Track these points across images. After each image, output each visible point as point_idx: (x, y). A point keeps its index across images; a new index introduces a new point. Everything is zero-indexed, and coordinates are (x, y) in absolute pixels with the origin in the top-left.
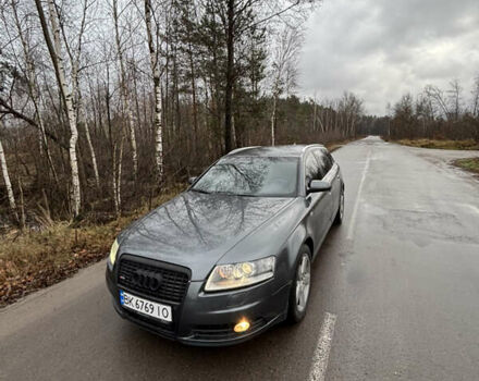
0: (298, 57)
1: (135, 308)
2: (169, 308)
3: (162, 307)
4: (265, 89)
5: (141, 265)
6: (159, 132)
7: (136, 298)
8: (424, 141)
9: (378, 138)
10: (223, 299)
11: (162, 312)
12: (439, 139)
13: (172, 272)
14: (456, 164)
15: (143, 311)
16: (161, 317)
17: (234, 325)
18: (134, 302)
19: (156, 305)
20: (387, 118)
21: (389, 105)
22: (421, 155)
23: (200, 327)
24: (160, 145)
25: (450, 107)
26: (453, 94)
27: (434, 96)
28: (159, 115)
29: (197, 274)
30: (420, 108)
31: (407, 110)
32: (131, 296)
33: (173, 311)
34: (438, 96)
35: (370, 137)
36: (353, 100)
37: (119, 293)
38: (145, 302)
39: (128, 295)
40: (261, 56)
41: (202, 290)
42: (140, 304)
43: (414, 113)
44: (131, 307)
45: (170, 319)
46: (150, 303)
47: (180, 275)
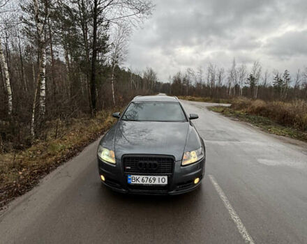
0: (128, 42)
1: (141, 183)
2: (166, 177)
3: (161, 177)
6: (44, 82)
7: (141, 177)
8: (189, 97)
11: (162, 180)
12: (196, 96)
13: (164, 159)
14: (209, 109)
15: (148, 183)
16: (161, 183)
18: (140, 180)
19: (157, 177)
20: (168, 84)
21: (170, 77)
22: (192, 104)
24: (44, 92)
26: (199, 74)
27: (191, 74)
28: (44, 70)
29: (177, 158)
30: (184, 80)
31: (179, 80)
32: (138, 176)
33: (168, 178)
34: (193, 75)
36: (151, 72)
37: (127, 177)
38: (149, 177)
39: (135, 176)
40: (106, 38)
41: (181, 165)
42: (145, 179)
43: (182, 82)
44: (138, 183)
45: (166, 183)
46: (152, 177)
47: (168, 159)
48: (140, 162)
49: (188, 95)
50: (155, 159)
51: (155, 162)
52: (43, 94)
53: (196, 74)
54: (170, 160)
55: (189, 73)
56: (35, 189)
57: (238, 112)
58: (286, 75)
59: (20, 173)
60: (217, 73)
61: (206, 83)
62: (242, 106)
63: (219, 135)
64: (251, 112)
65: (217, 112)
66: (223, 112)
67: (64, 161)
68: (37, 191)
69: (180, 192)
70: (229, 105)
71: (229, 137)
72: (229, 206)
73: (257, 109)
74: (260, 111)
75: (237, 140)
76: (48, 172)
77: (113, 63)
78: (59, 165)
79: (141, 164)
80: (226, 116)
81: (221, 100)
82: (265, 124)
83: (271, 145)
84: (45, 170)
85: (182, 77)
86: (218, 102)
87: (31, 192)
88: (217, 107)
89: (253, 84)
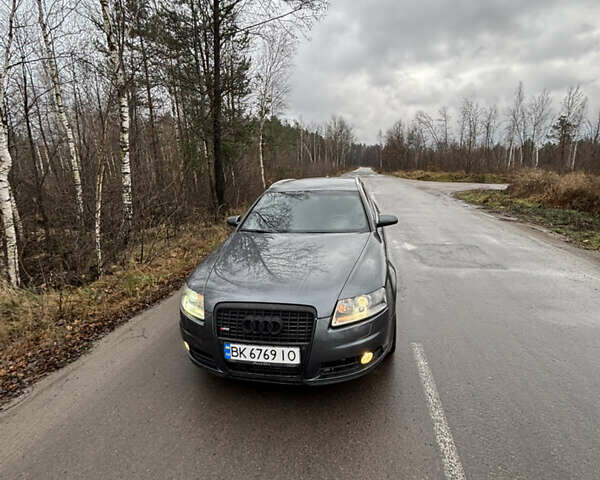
0: (288, 69)
1: (249, 359)
2: (297, 350)
3: (287, 350)
4: (250, 106)
5: (250, 312)
6: (127, 159)
7: (249, 348)
8: (419, 173)
9: (369, 169)
10: (351, 332)
11: (287, 356)
12: (433, 171)
13: (293, 313)
14: (457, 196)
15: (262, 359)
16: (287, 361)
17: (359, 358)
18: (247, 353)
19: (279, 350)
20: (377, 147)
21: (380, 133)
23: (327, 364)
24: (128, 177)
25: (440, 136)
26: (442, 123)
27: (425, 123)
28: (126, 136)
29: (322, 311)
30: (411, 137)
31: (400, 138)
32: (243, 347)
33: (301, 352)
34: (428, 124)
35: (361, 169)
36: (342, 125)
37: (222, 347)
38: (264, 348)
39: (238, 346)
40: (245, 66)
41: (330, 326)
42: (257, 353)
43: (406, 142)
44: (243, 358)
45: (297, 361)
46: (270, 349)
47: (303, 314)
49: (418, 169)
50: (276, 313)
51: (277, 319)
52: (127, 181)
53: (435, 123)
54: (307, 315)
55: (420, 122)
56: (83, 358)
57: (520, 201)
59: (69, 327)
60: (482, 118)
61: (458, 140)
62: (532, 188)
63: (464, 255)
64: (551, 202)
65: (473, 202)
66: (486, 204)
67: (144, 307)
68: (83, 364)
69: (331, 380)
70: (504, 187)
71: (484, 259)
72: (437, 414)
73: (565, 194)
74: (571, 198)
75: (498, 266)
76: (112, 328)
77: (261, 113)
78: (134, 314)
80: (492, 211)
81: (488, 176)
82: (580, 227)
83: (581, 277)
84: (109, 324)
85: (405, 131)
86: (482, 181)
87: (74, 364)
88: (477, 191)
89: (565, 139)
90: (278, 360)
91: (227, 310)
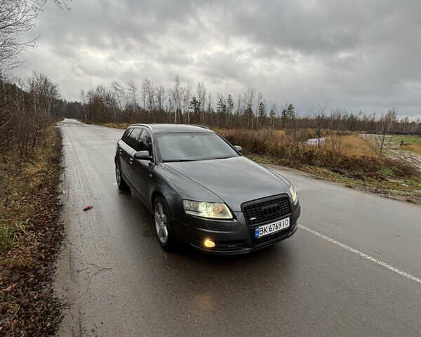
1: (269, 232)
2: (289, 219)
3: (285, 220)
7: (268, 225)
11: (285, 223)
15: (275, 230)
16: (285, 226)
18: (267, 230)
19: (282, 221)
25: (131, 101)
26: (131, 92)
30: (108, 98)
32: (265, 226)
37: (254, 230)
38: (275, 223)
39: (262, 227)
42: (272, 227)
43: (105, 102)
44: (266, 233)
45: (288, 225)
46: (278, 222)
48: (264, 208)
53: (127, 91)
55: (116, 89)
58: (230, 100)
60: (156, 92)
61: (142, 105)
79: (265, 210)
89: (197, 109)
90: (282, 228)
91: (249, 207)
